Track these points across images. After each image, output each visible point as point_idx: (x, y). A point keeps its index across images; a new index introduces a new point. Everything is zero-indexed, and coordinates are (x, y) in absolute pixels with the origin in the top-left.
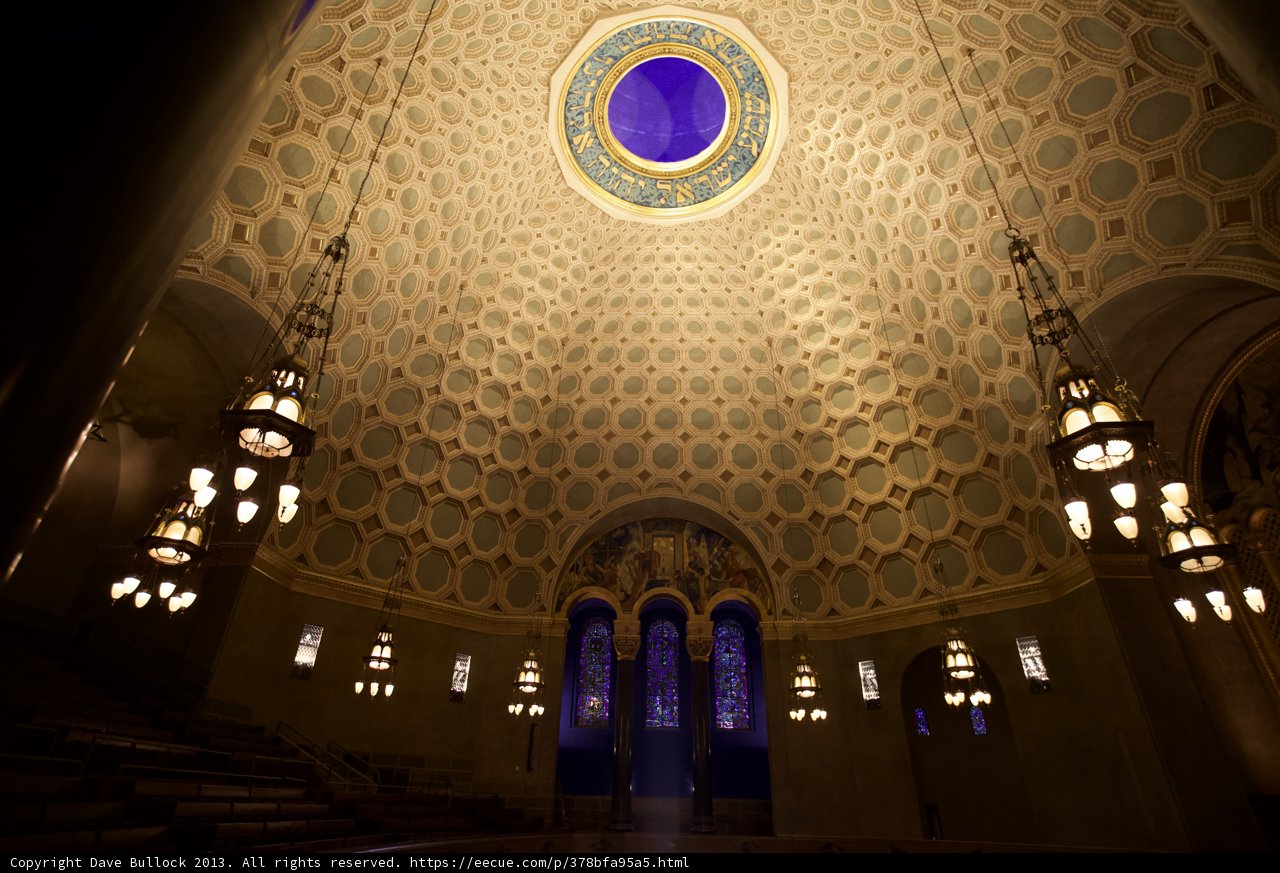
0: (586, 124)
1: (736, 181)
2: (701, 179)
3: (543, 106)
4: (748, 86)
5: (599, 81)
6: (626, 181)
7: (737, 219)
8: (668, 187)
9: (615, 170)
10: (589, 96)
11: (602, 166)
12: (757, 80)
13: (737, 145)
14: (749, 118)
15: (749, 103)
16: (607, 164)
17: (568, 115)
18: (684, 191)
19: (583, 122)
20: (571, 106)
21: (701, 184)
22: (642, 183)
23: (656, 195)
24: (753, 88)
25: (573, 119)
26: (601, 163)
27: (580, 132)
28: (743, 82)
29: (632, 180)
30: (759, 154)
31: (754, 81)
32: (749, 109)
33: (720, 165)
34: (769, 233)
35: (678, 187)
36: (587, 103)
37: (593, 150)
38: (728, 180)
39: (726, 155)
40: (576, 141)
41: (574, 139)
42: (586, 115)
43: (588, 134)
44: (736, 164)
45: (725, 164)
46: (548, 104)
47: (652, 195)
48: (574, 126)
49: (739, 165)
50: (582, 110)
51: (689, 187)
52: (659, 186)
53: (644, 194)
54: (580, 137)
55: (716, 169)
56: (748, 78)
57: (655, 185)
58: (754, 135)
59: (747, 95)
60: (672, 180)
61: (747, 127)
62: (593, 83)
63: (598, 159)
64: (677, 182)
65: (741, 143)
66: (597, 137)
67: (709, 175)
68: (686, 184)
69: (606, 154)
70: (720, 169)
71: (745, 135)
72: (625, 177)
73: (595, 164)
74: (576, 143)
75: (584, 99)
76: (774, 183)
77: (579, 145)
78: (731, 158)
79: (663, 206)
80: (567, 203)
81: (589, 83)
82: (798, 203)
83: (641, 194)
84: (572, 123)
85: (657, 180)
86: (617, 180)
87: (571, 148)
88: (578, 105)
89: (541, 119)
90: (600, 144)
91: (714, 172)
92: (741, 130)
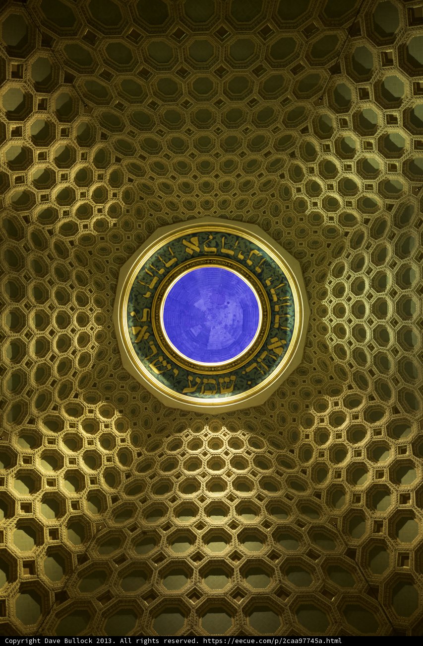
0: (206, 249)
1: (158, 378)
2: (153, 347)
3: (234, 215)
4: (241, 377)
5: (243, 262)
6: (151, 281)
7: (122, 383)
8: (144, 319)
9: (162, 271)
10: (231, 253)
11: (167, 260)
12: (249, 383)
13: (188, 375)
14: (214, 382)
15: (227, 380)
16: (168, 265)
17: (219, 235)
18: (142, 333)
19: (209, 246)
20: (226, 238)
21: (150, 348)
22: (148, 295)
23: (138, 308)
24: (241, 381)
25: (214, 238)
26: (170, 259)
27: (201, 244)
28: (244, 373)
29: (152, 286)
30: (186, 394)
31: (248, 381)
32: (221, 381)
33: (168, 363)
34: (117, 415)
35: (145, 328)
36: (223, 251)
37: (182, 253)
38: (156, 371)
39: (178, 367)
40: (195, 240)
41: (196, 238)
42: (214, 249)
43: (198, 250)
44: (172, 376)
45: (169, 367)
46: (233, 219)
47: (138, 304)
48: (208, 238)
49: (171, 378)
50: (219, 248)
51: (146, 338)
52: (145, 310)
53: (139, 297)
54: (197, 243)
55: (164, 359)
56: (248, 376)
57: (146, 307)
58: (201, 388)
59: (233, 378)
60: (150, 322)
61: (205, 381)
62: (241, 257)
63: (174, 257)
64: (149, 326)
65: (190, 378)
66: (193, 257)
67: (157, 354)
68: (148, 334)
69: (176, 264)
70: (165, 363)
71: (198, 380)
72: (155, 280)
73: (170, 254)
74: (192, 240)
75: (229, 249)
76: (162, 411)
77: (190, 242)
78: (176, 372)
79: (129, 313)
80: (140, 226)
81: (242, 254)
82: (149, 436)
83: (139, 293)
84: (211, 237)
85: (150, 308)
86: (153, 273)
87: (189, 235)
88: (225, 244)
89: (223, 212)
90: (186, 259)
91: (161, 359)
92: (202, 377)
